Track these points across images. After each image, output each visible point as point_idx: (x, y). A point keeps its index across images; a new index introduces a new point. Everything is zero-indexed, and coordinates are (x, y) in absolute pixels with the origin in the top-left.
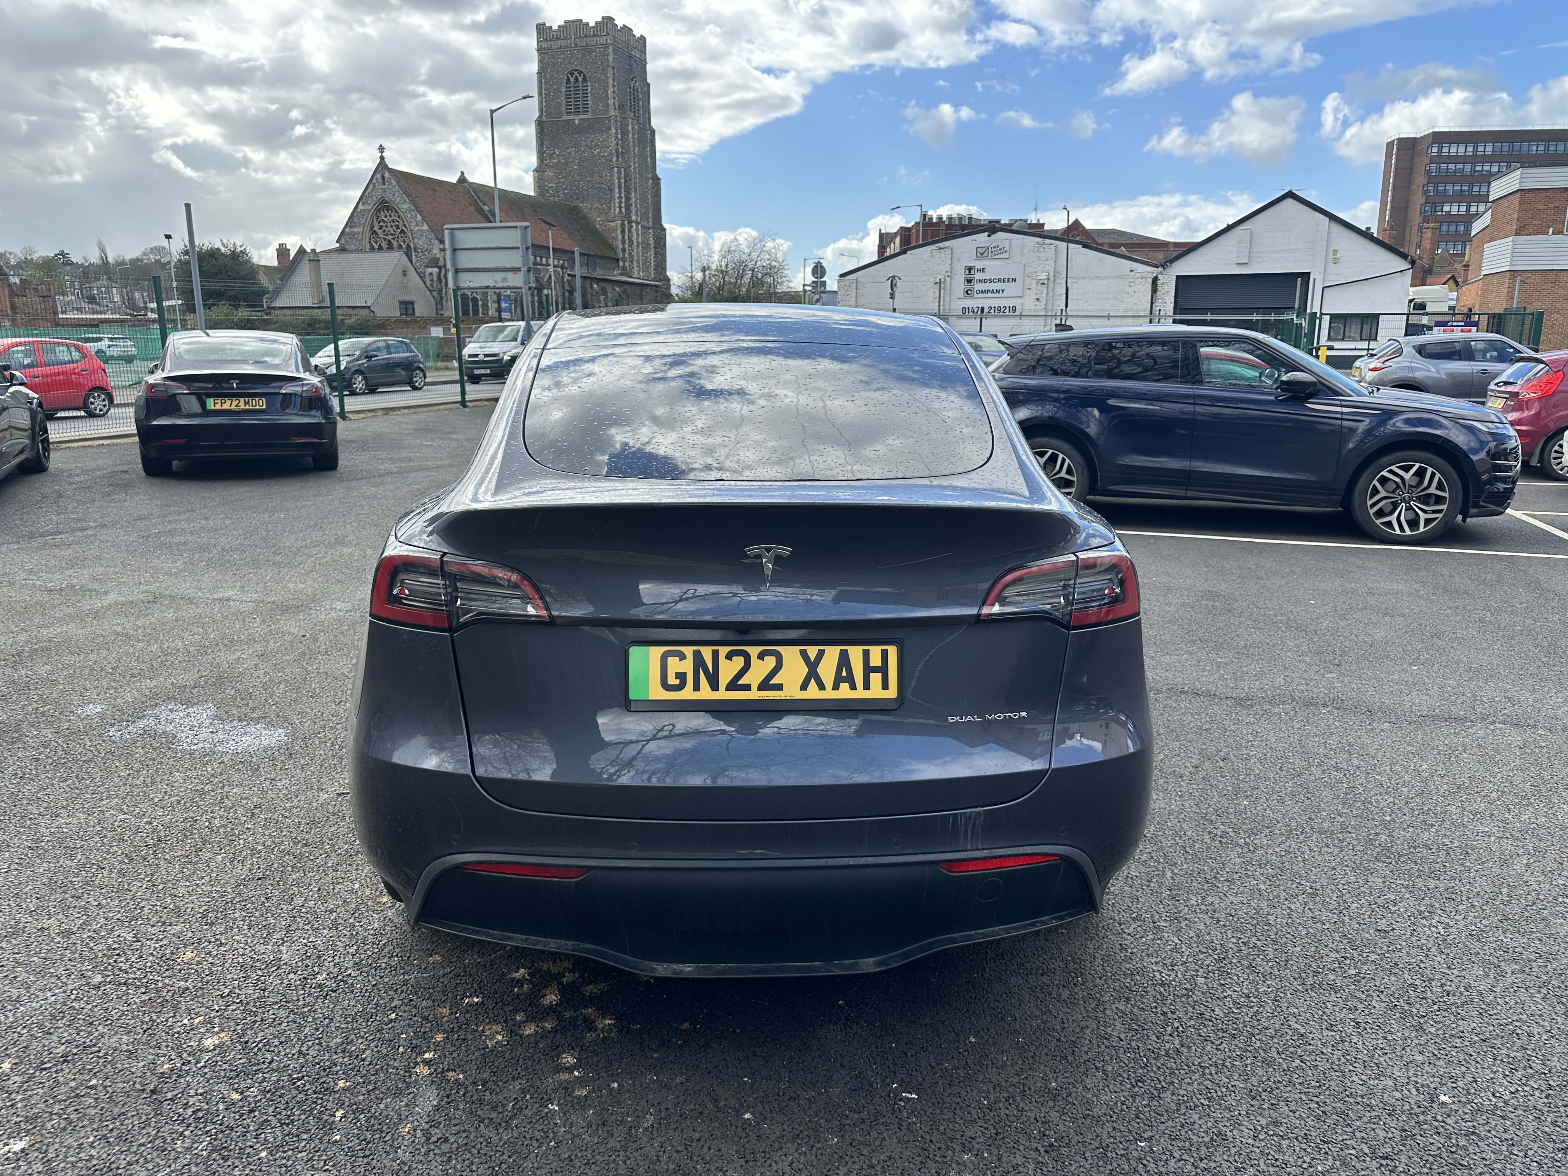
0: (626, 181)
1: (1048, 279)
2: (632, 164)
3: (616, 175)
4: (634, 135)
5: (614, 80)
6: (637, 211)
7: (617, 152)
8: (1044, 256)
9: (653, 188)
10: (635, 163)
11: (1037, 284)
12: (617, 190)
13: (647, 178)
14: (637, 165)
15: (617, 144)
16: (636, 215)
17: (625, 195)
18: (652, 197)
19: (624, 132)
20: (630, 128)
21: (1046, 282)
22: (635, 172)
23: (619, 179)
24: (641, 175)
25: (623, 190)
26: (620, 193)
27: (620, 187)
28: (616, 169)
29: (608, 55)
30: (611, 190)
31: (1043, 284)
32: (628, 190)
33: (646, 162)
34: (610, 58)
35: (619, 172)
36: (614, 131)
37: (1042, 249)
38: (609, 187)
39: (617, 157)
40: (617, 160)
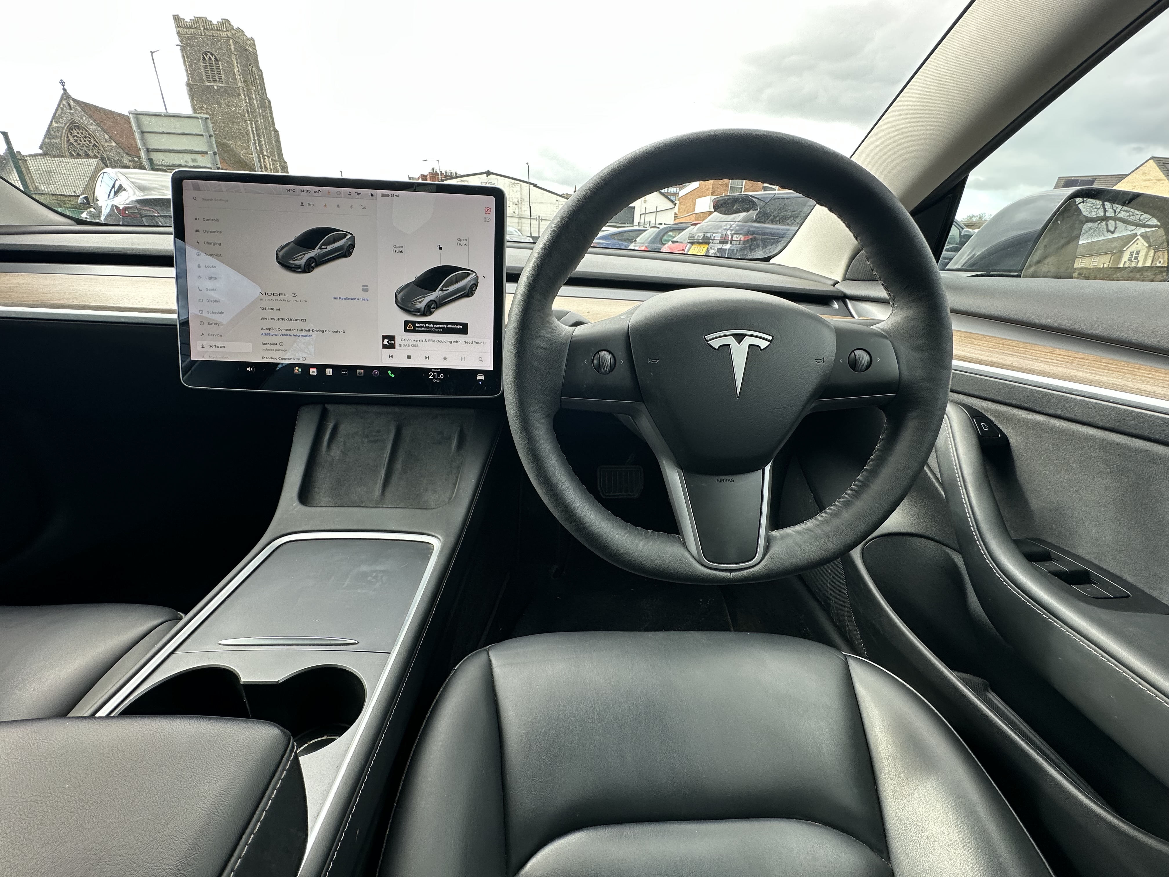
0: (257, 130)
1: (518, 202)
2: (259, 119)
3: (249, 126)
4: (257, 101)
5: (237, 63)
6: (267, 149)
7: (248, 111)
8: (515, 189)
9: (275, 137)
10: (260, 119)
11: (513, 204)
12: (252, 135)
13: (270, 130)
14: (262, 121)
15: (247, 106)
16: (267, 152)
17: (258, 139)
18: (275, 142)
19: (250, 99)
20: (254, 96)
21: (517, 203)
22: (261, 125)
23: (252, 128)
24: (266, 128)
25: (255, 136)
26: (254, 136)
27: (253, 133)
28: (249, 122)
29: (230, 45)
30: (248, 135)
31: (516, 204)
32: (259, 136)
33: (268, 120)
34: (232, 47)
35: (251, 124)
36: (243, 97)
37: (514, 186)
38: (246, 133)
39: (248, 113)
40: (249, 116)
